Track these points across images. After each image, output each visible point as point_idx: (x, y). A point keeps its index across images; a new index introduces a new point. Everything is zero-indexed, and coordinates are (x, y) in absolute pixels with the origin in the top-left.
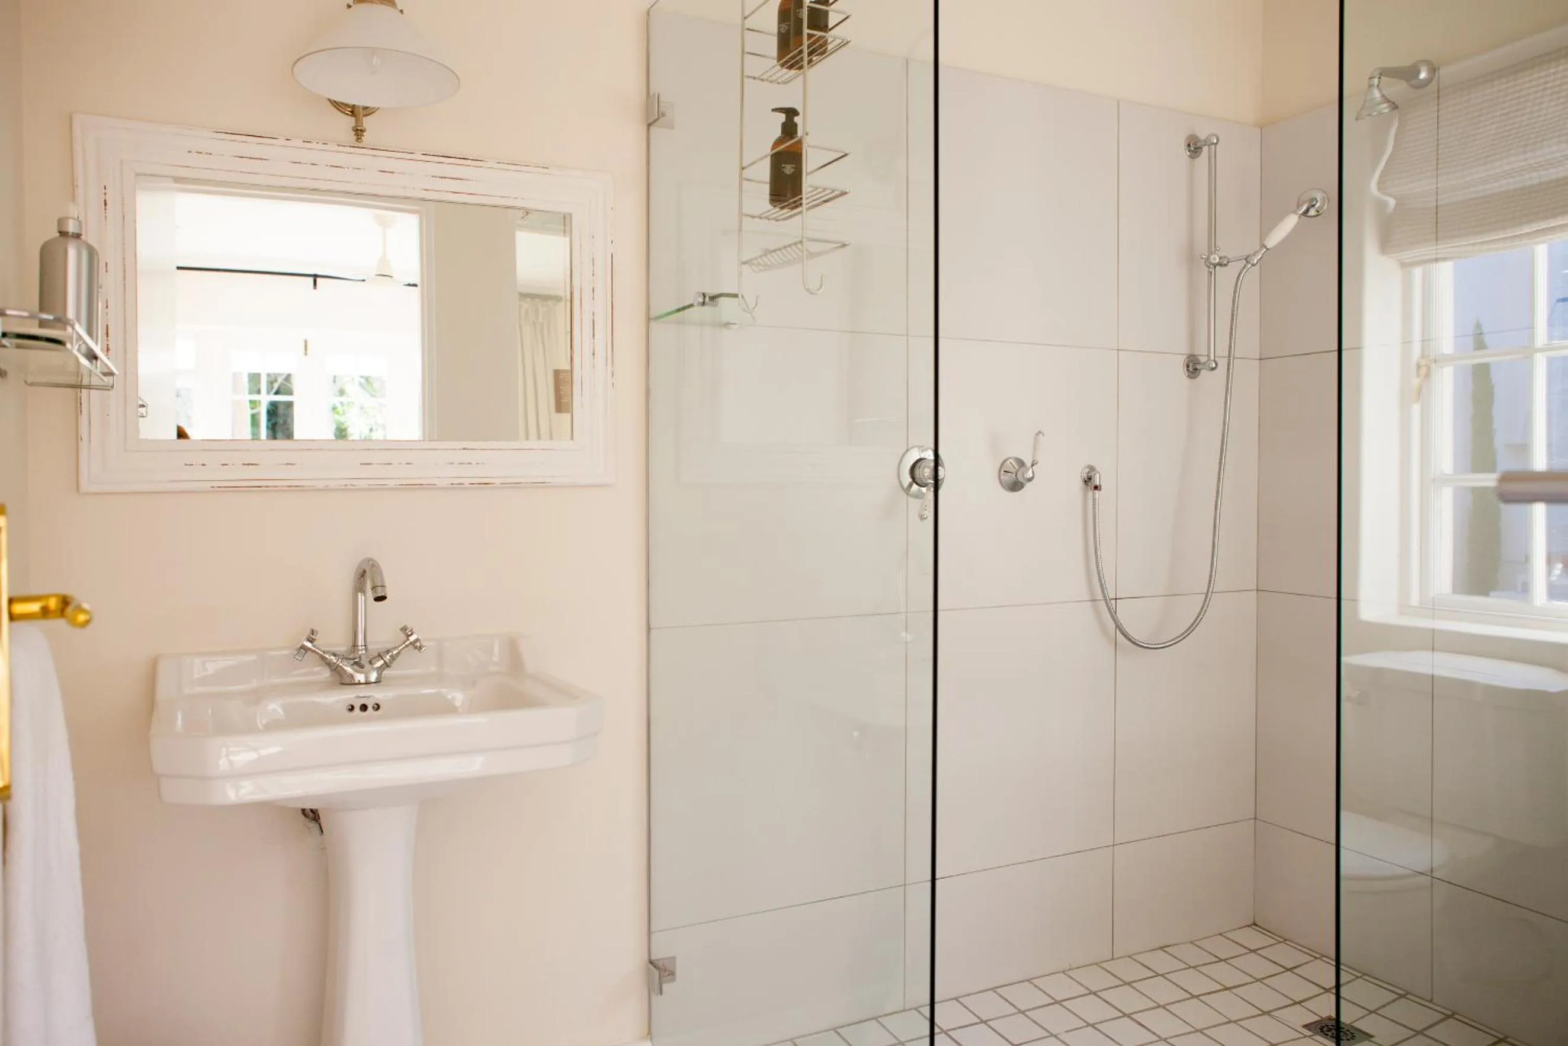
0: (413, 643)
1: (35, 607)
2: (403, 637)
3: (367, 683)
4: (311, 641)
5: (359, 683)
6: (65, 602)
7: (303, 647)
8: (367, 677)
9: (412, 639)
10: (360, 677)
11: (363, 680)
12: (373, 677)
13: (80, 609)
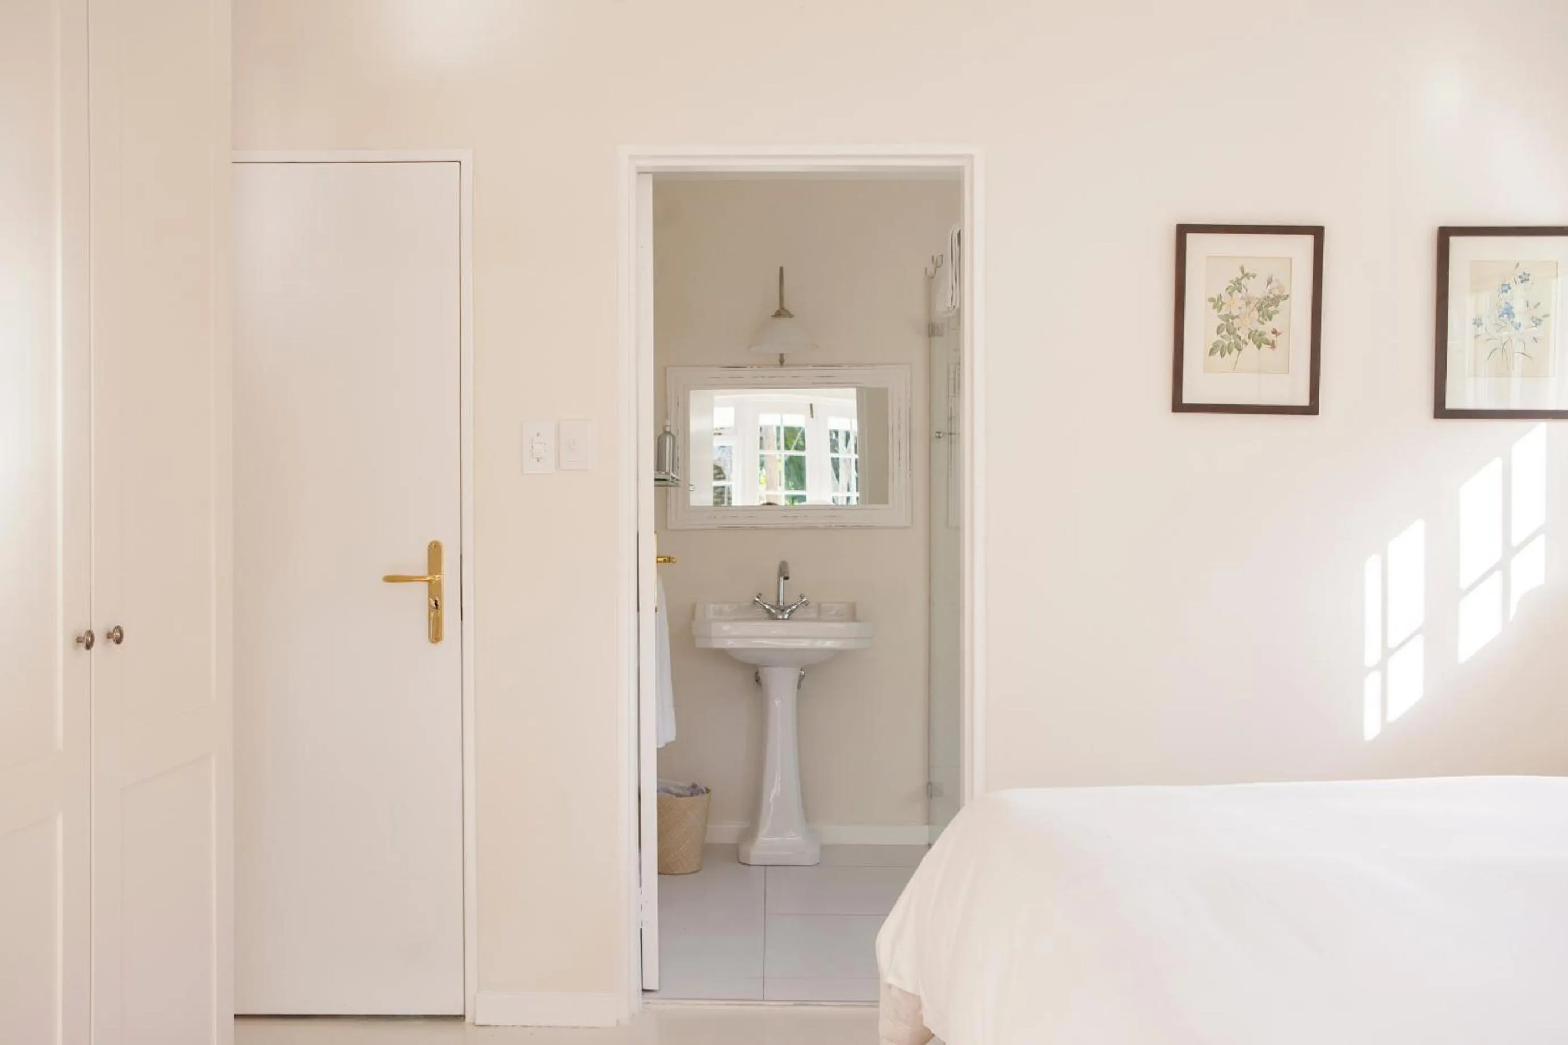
0: (804, 602)
1: (662, 559)
2: (800, 599)
3: (783, 619)
4: (758, 597)
5: (779, 619)
6: (669, 558)
7: (755, 601)
8: (783, 617)
9: (804, 600)
10: (781, 617)
11: (781, 618)
12: (786, 616)
13: (673, 558)
